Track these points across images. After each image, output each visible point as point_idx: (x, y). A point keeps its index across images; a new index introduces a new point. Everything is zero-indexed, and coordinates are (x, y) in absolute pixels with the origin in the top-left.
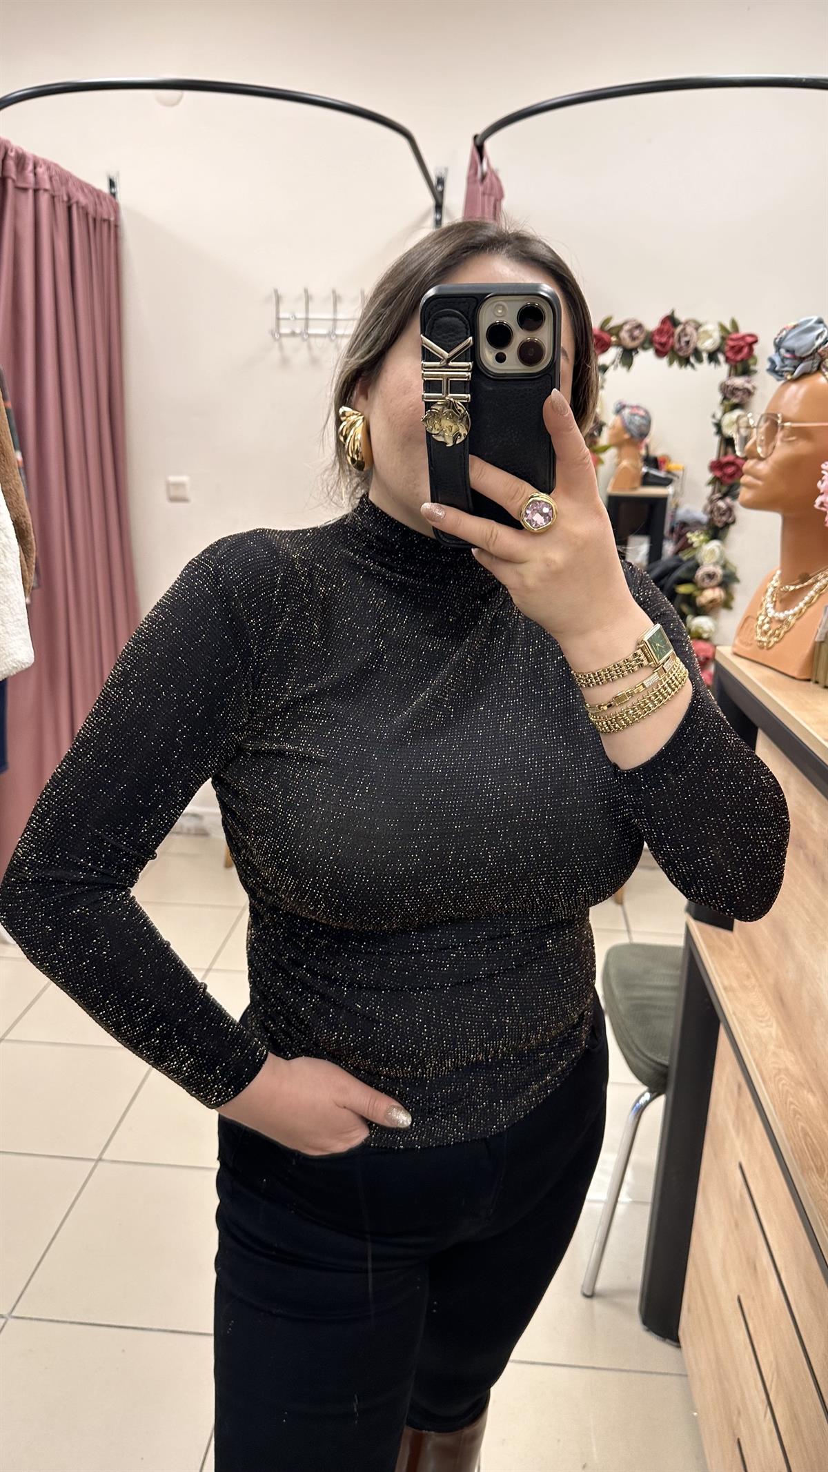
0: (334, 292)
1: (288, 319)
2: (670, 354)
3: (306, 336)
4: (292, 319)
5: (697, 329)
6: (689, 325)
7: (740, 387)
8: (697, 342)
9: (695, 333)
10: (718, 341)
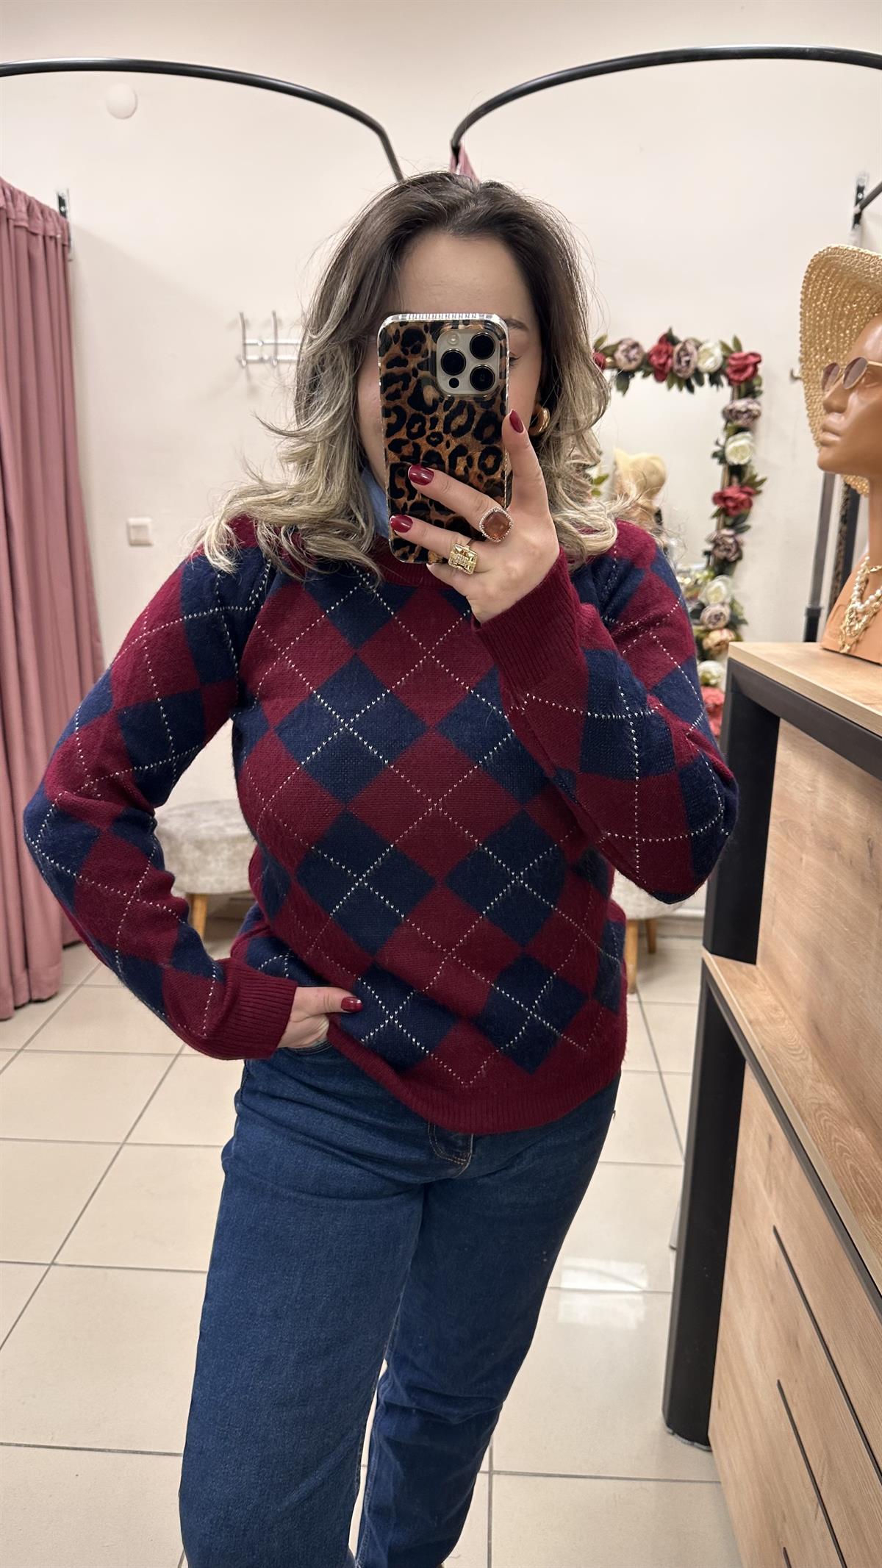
1: (256, 345)
3: (275, 362)
5: (697, 348)
6: (690, 344)
7: (744, 410)
8: (698, 362)
9: (695, 353)
10: (720, 360)
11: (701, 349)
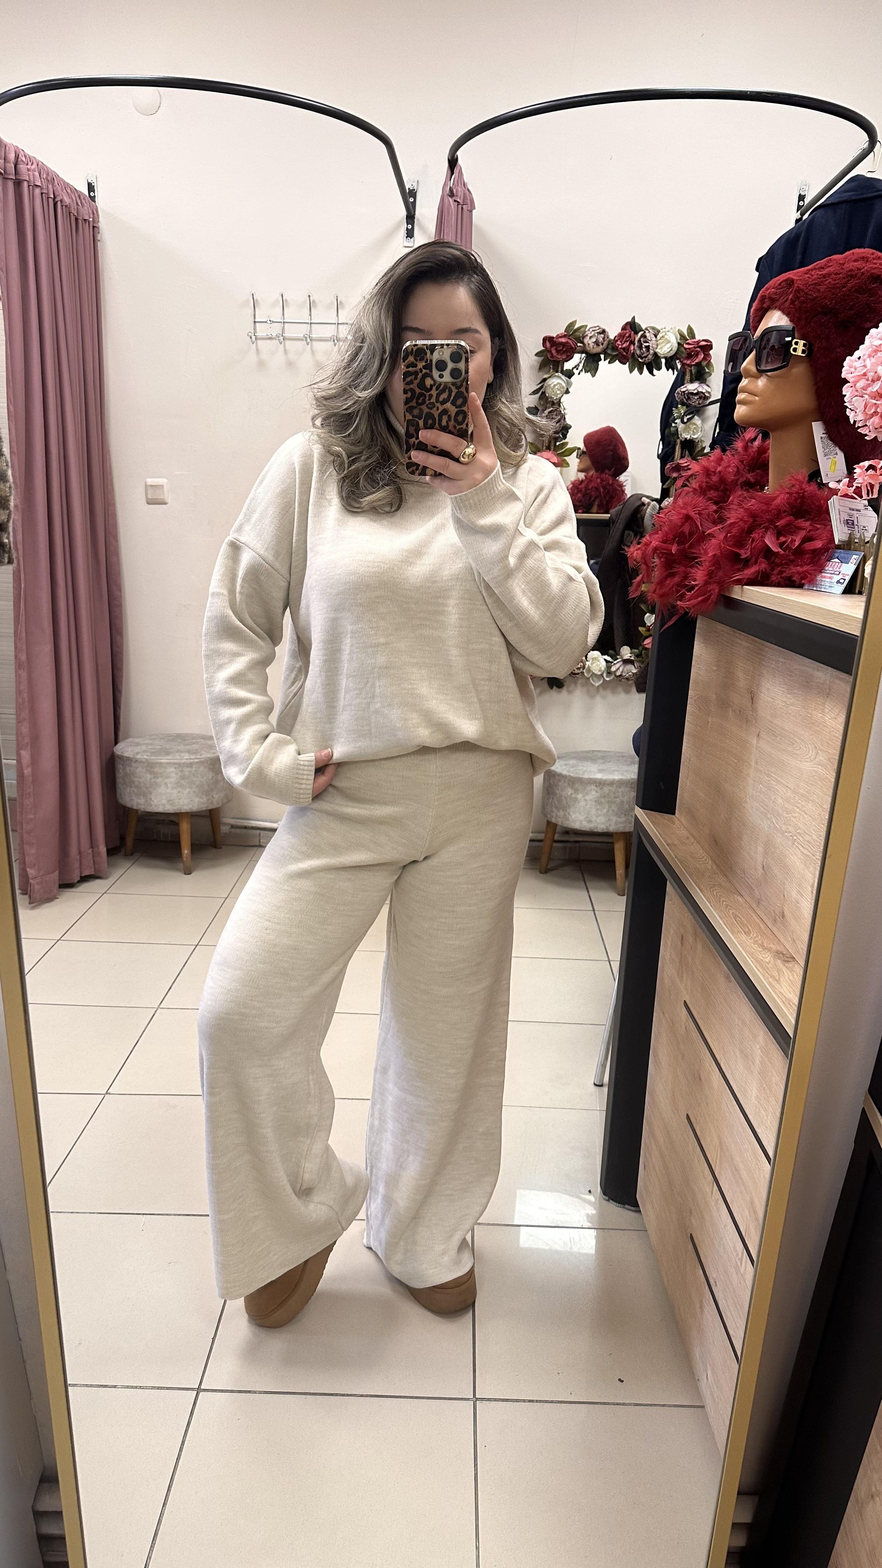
0: (309, 296)
1: (266, 322)
2: (630, 360)
3: (282, 338)
4: (269, 322)
5: (656, 336)
6: (649, 332)
7: (695, 392)
8: (657, 348)
9: (654, 339)
10: (676, 349)
11: (659, 337)
